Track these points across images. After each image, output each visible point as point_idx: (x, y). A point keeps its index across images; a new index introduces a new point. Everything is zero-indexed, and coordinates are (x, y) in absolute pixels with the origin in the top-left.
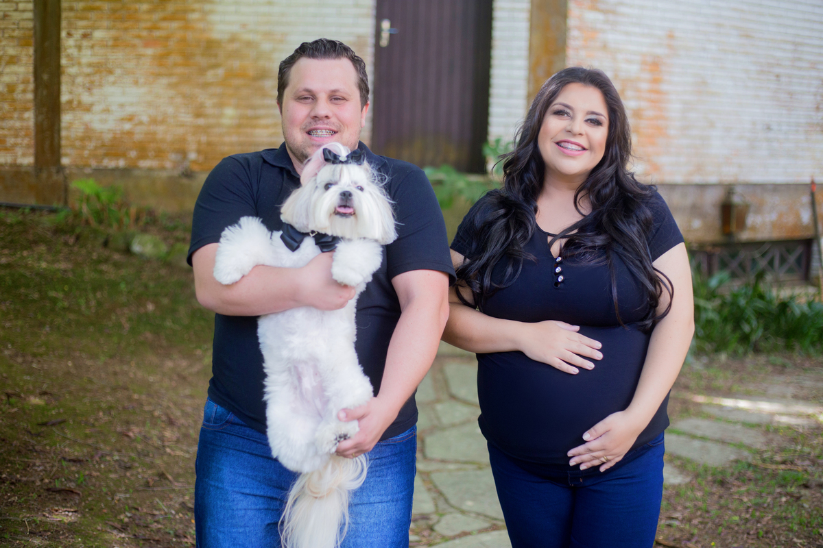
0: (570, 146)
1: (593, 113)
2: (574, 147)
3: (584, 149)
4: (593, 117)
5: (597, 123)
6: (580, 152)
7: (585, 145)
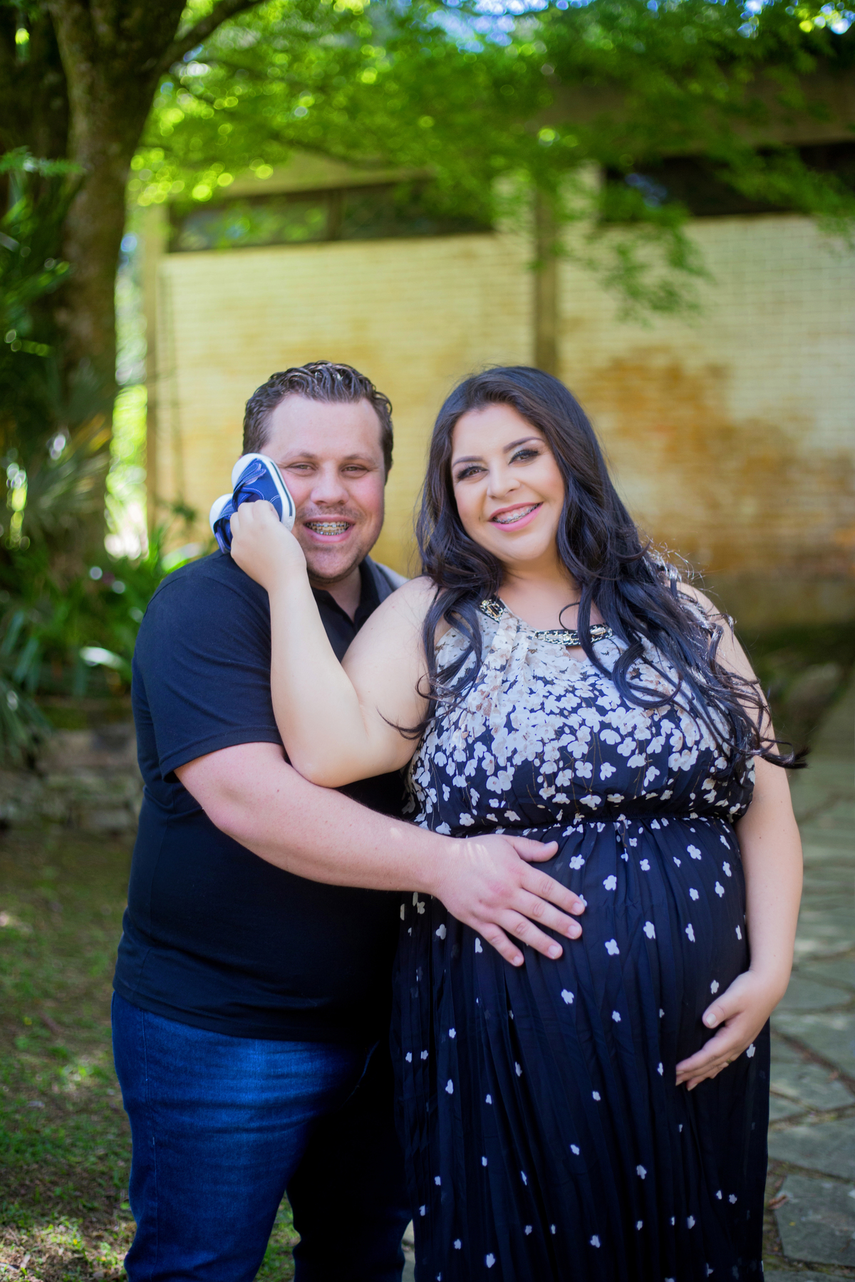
0: (509, 517)
1: (514, 445)
2: (516, 514)
3: (538, 505)
4: (518, 450)
5: (530, 455)
6: (532, 515)
7: (533, 499)
